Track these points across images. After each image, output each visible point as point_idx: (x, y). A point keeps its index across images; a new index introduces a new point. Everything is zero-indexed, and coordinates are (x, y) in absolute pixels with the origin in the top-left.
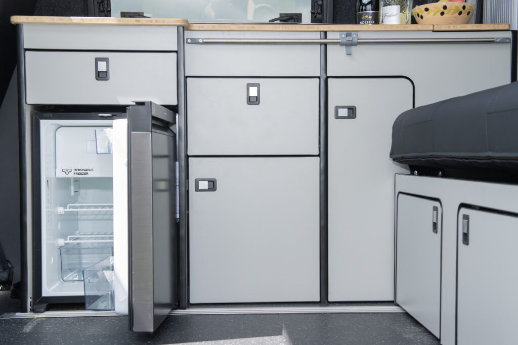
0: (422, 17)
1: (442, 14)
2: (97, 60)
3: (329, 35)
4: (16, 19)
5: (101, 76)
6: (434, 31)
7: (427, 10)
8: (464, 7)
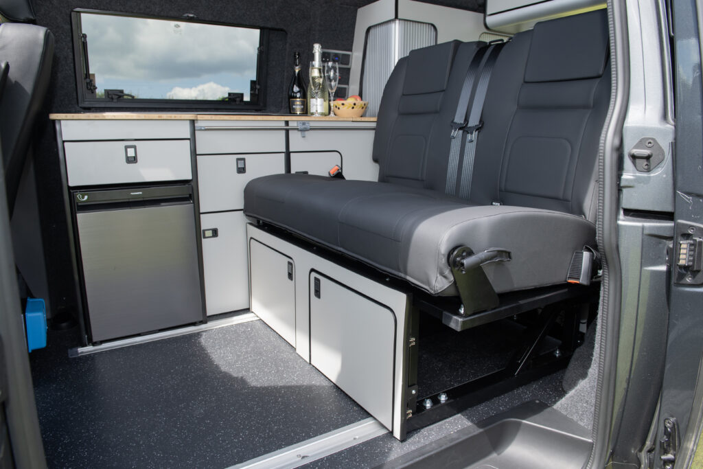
0: (339, 108)
1: (353, 108)
2: (127, 147)
3: (290, 124)
4: (53, 116)
5: (132, 160)
6: (353, 121)
7: (343, 104)
8: (355, 104)
